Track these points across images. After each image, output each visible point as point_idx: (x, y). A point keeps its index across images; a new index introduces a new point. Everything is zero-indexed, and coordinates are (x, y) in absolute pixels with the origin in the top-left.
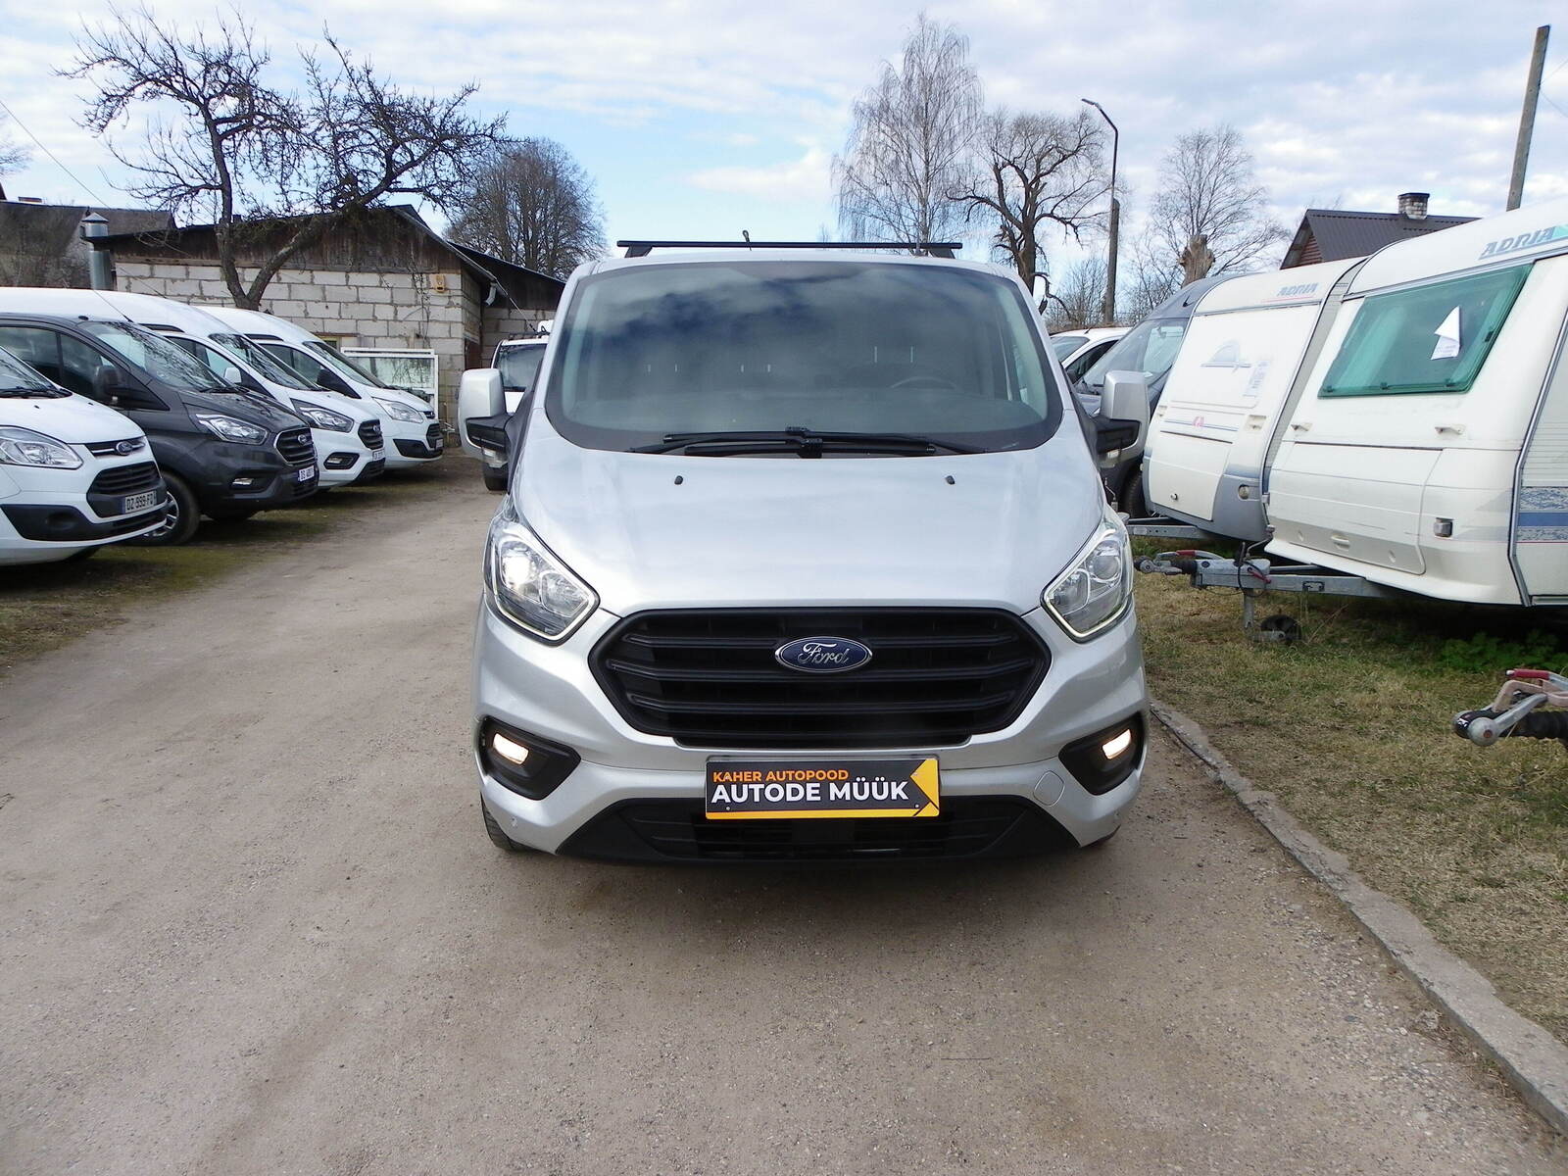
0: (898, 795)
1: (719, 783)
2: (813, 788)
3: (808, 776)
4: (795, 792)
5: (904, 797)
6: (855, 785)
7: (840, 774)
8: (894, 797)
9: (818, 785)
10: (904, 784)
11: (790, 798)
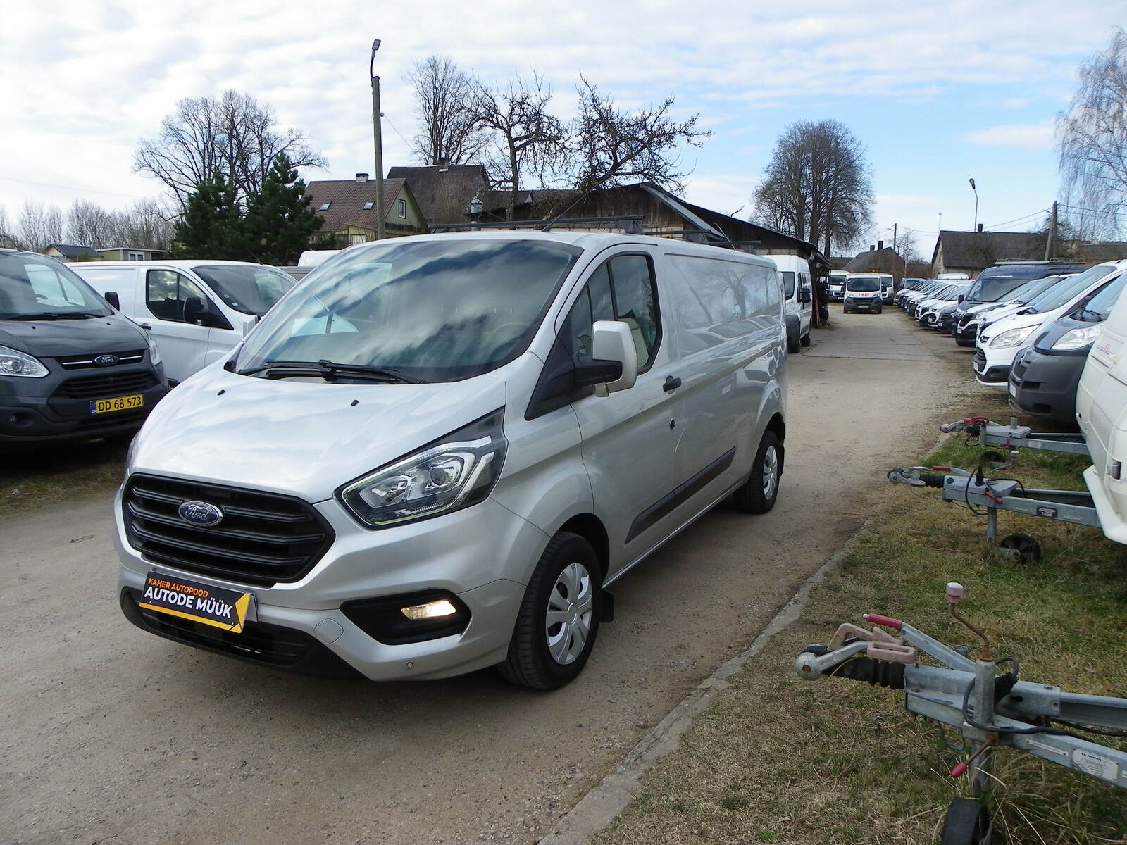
0: (226, 614)
1: (150, 585)
2: (191, 599)
3: (191, 590)
4: (182, 599)
5: (229, 616)
6: (209, 602)
7: (205, 593)
8: (224, 615)
9: (193, 598)
10: (231, 607)
11: (179, 603)
